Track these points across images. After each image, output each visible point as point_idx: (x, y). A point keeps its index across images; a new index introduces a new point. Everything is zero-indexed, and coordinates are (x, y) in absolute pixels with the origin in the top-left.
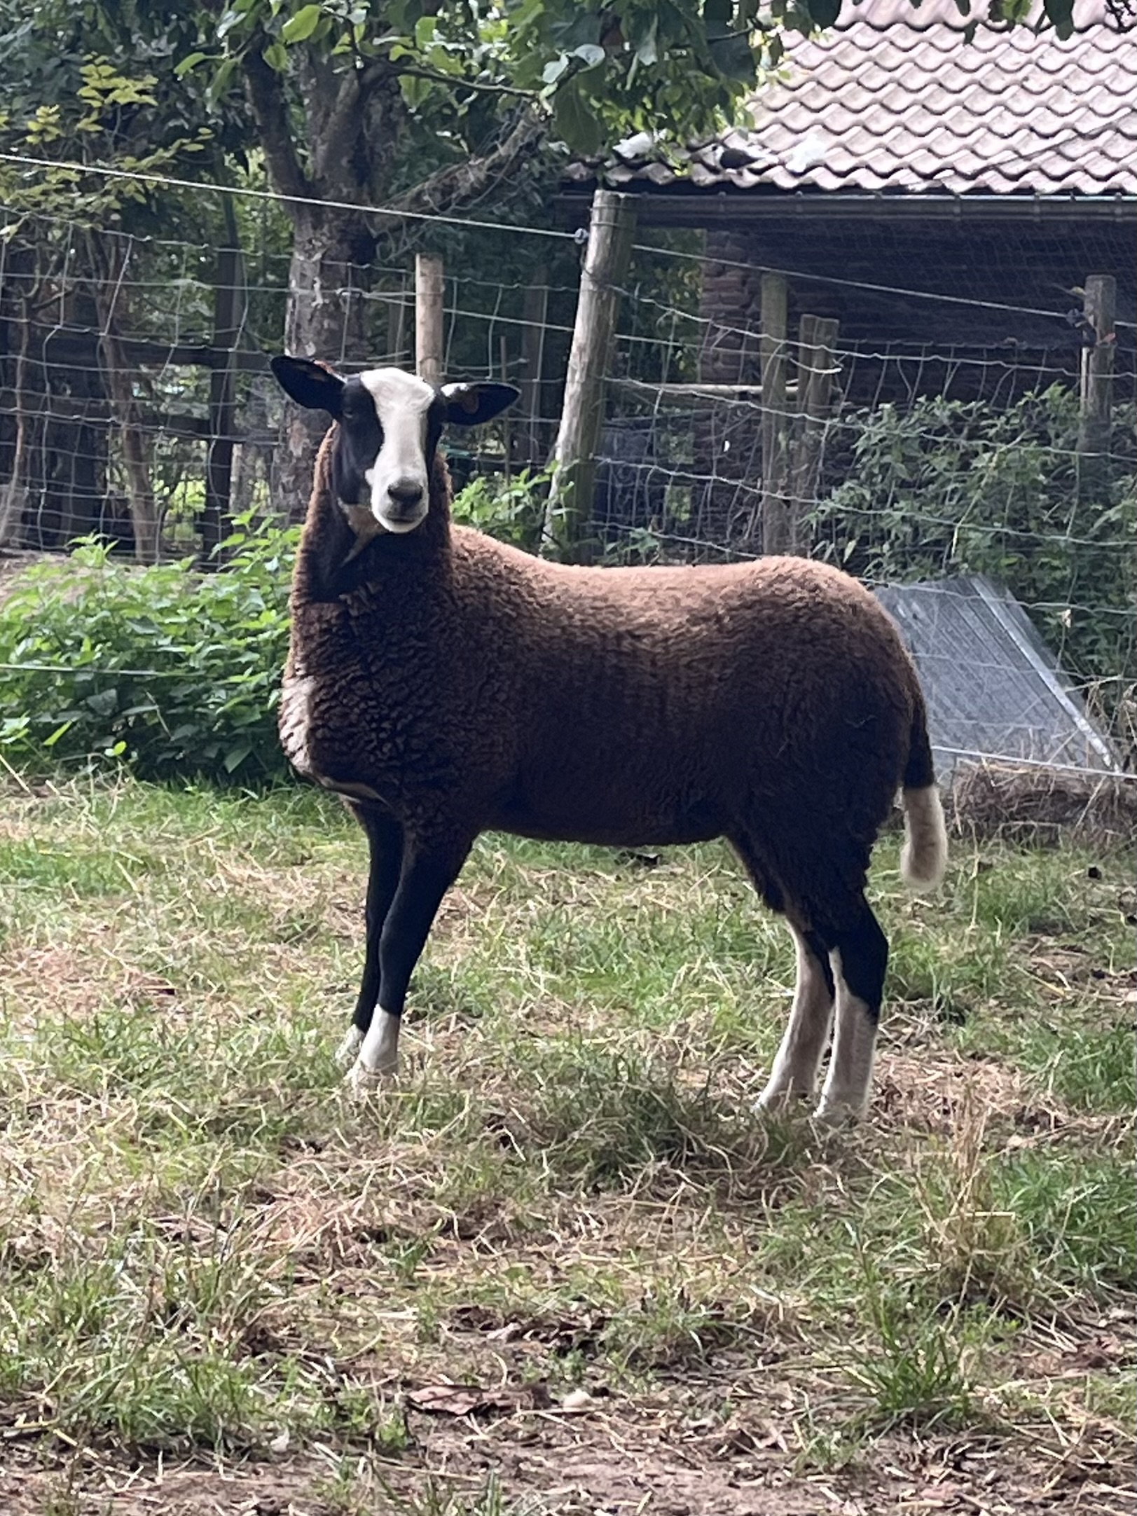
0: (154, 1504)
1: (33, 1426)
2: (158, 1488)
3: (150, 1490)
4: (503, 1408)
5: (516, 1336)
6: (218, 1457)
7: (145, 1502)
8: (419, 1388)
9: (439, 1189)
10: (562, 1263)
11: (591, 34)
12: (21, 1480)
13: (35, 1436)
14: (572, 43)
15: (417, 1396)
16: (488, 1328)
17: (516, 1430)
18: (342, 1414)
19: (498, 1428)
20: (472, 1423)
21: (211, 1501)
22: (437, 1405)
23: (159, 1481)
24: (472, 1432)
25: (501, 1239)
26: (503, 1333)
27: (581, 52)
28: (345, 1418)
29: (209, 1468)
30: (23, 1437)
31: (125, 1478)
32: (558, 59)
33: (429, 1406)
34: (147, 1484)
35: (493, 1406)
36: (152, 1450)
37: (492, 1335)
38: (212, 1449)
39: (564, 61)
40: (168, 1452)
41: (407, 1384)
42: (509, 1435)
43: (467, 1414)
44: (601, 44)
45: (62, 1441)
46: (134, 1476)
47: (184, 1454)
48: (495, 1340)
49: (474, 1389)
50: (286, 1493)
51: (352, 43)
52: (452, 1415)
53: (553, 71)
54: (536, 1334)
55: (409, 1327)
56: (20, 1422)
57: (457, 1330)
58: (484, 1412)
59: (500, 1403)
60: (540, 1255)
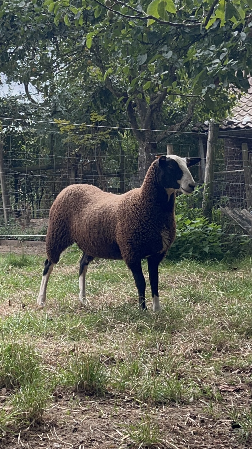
0: (164, 416)
1: (130, 398)
2: (164, 412)
3: (162, 413)
4: (242, 390)
5: (239, 372)
6: (177, 404)
7: (162, 416)
8: (220, 385)
9: (211, 340)
10: (245, 355)
11: (212, 82)
12: (130, 412)
13: (130, 401)
14: (207, 85)
15: (220, 387)
16: (231, 371)
17: (247, 395)
18: (205, 392)
19: (242, 394)
20: (235, 393)
21: (178, 415)
22: (225, 389)
23: (164, 410)
24: (236, 396)
25: (228, 351)
26: (236, 372)
27: (210, 86)
28: (206, 393)
29: (175, 406)
30: (127, 401)
31: (155, 410)
32: (205, 88)
33: (223, 390)
34: (161, 411)
35: (240, 389)
36: (161, 403)
37: (233, 373)
38: (175, 402)
39: (206, 88)
40: (165, 403)
41: (216, 385)
42: (245, 396)
43: (234, 391)
44: (214, 84)
45: (137, 402)
46: (157, 409)
47: (169, 404)
48: (234, 374)
49: (234, 385)
50: (196, 412)
51: (159, 89)
52: (229, 392)
53: (204, 91)
54: (244, 372)
55: (213, 372)
56: (126, 397)
57: (224, 372)
58: (238, 391)
59: (241, 388)
60: (238, 354)
